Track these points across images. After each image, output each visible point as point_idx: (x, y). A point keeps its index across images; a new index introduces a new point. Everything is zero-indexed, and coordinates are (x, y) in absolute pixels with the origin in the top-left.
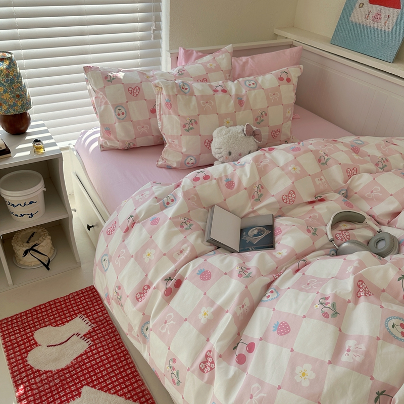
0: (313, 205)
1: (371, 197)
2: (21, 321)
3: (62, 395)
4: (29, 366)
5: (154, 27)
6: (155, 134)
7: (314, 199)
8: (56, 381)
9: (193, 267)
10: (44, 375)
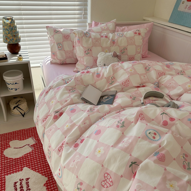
0: (138, 88)
1: (170, 87)
2: (6, 136)
3: (14, 169)
4: (3, 155)
5: (83, 13)
6: (75, 58)
7: (139, 85)
8: (13, 163)
9: (69, 107)
10: (9, 160)
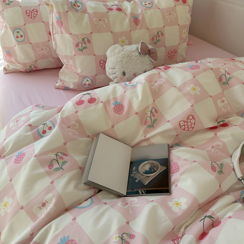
0: (215, 131)
7: (216, 124)
9: (55, 231)
